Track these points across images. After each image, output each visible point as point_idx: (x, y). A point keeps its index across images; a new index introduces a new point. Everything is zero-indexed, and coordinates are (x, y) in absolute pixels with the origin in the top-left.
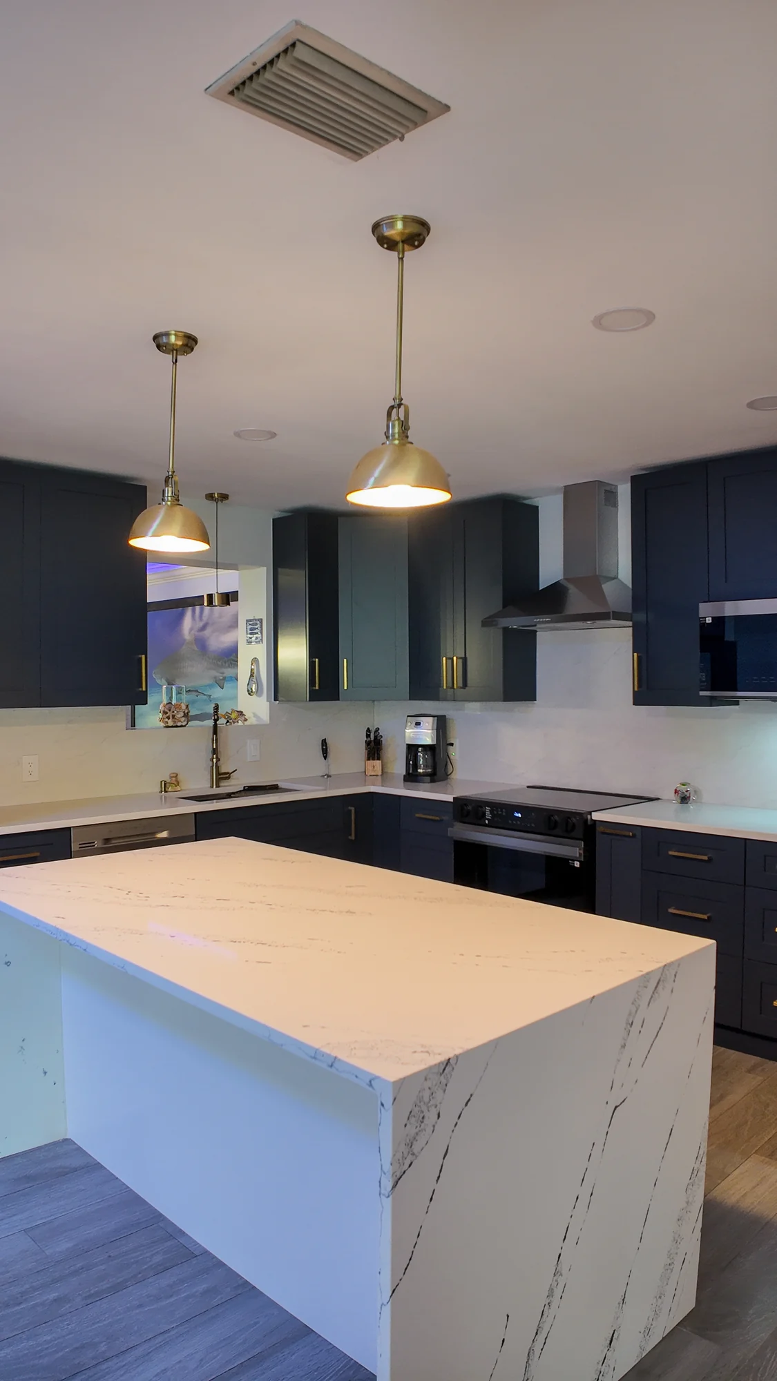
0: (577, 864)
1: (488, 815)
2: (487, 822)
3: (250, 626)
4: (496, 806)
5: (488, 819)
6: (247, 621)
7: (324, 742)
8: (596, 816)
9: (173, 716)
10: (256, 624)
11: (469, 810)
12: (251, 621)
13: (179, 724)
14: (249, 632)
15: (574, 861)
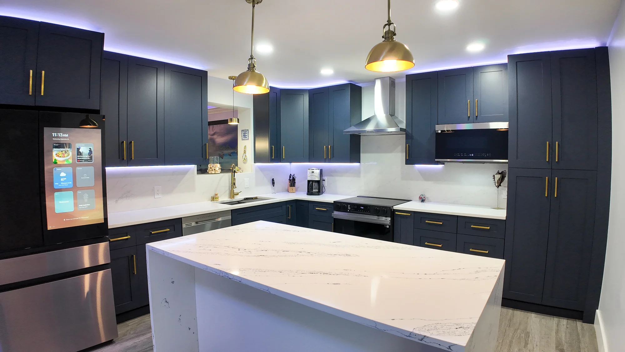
0: (388, 227)
1: (349, 208)
2: (348, 211)
3: (244, 133)
4: (353, 205)
5: (349, 210)
6: (242, 130)
7: (273, 180)
8: (395, 207)
9: (215, 169)
10: (246, 132)
11: (339, 206)
12: (244, 130)
13: (217, 173)
14: (243, 135)
15: (387, 225)
